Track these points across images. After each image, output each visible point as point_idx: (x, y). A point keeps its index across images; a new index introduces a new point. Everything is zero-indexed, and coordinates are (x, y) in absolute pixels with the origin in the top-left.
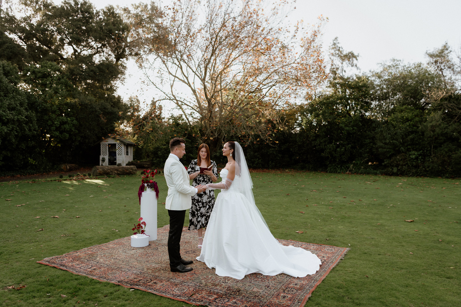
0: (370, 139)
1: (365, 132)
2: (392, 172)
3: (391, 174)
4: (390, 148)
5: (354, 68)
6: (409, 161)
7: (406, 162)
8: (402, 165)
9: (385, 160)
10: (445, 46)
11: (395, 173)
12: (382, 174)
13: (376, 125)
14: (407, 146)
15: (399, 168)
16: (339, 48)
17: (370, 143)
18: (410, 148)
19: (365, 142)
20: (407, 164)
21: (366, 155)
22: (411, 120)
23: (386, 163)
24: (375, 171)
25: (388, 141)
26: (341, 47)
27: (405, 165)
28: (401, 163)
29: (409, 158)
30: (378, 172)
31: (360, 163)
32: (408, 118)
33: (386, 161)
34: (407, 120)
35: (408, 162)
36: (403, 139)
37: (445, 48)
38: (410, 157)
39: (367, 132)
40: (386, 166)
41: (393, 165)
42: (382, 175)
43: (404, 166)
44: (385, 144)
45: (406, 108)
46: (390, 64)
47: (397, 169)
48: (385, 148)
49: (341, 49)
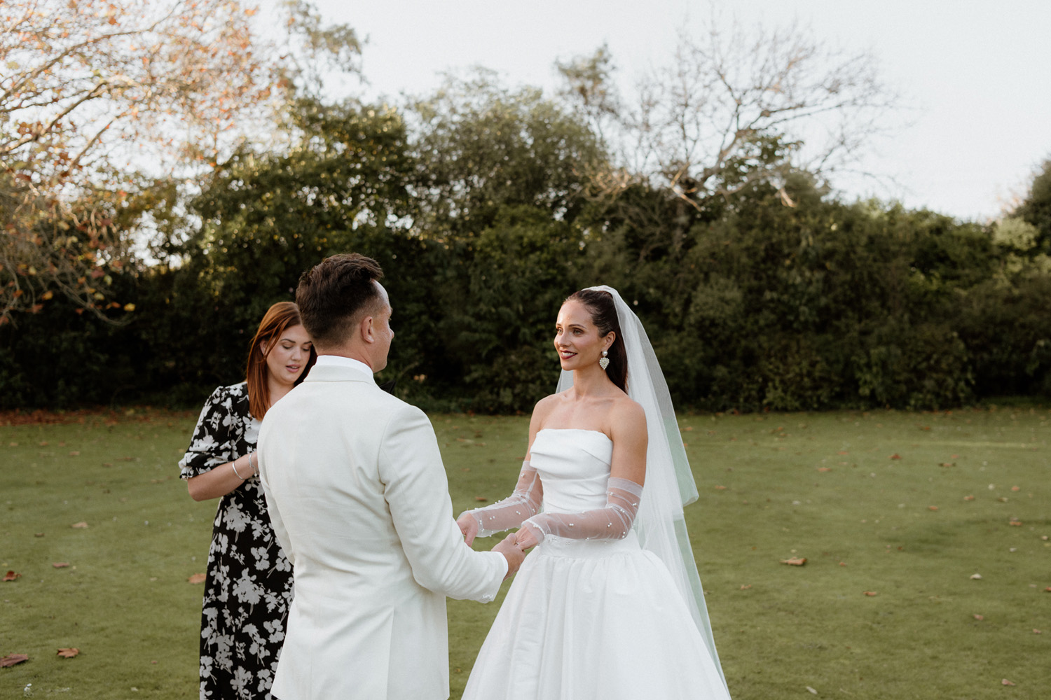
0: (417, 300)
1: (404, 278)
2: (496, 404)
3: (492, 409)
4: (490, 332)
5: (352, 78)
6: (544, 369)
7: (537, 373)
8: (526, 382)
9: (473, 367)
10: (601, 52)
11: (507, 406)
12: (465, 409)
13: (436, 258)
14: (534, 324)
15: (517, 391)
16: (308, 6)
17: (420, 314)
18: (541, 331)
19: (404, 309)
20: (539, 377)
21: (411, 351)
22: (541, 249)
23: (475, 375)
24: (444, 403)
25: (483, 307)
26: (314, 5)
27: (533, 381)
28: (522, 374)
29: (544, 361)
30: (453, 405)
31: (396, 377)
32: (535, 242)
33: (476, 371)
34: (533, 247)
35: (543, 372)
36: (524, 302)
37: (602, 56)
38: (546, 357)
39: (409, 278)
40: (475, 386)
41: (501, 381)
42: (465, 412)
43: (531, 386)
44: (478, 317)
45: (526, 212)
46: (469, 79)
47: (513, 393)
48: (475, 331)
49: (312, 12)
